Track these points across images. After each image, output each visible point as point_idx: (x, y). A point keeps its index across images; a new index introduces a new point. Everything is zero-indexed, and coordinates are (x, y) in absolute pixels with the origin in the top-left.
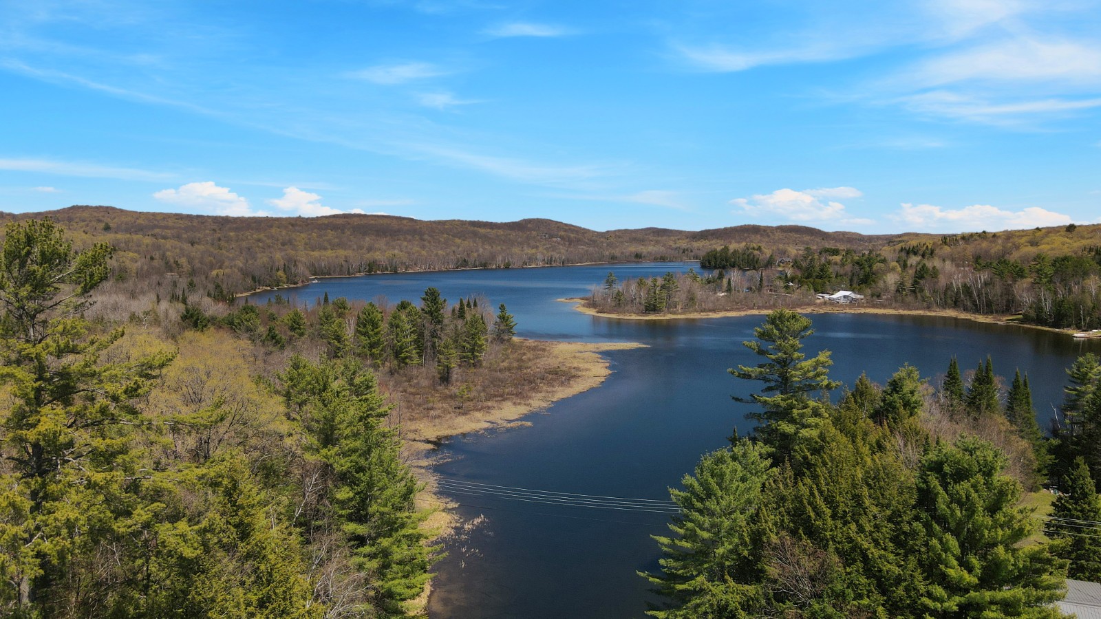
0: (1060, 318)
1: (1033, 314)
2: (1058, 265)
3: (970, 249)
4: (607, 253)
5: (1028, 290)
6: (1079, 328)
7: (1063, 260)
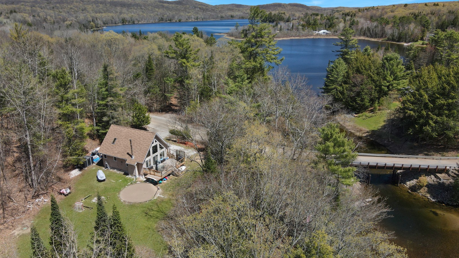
0: (400, 39)
1: (391, 37)
2: (401, 20)
3: (369, 14)
4: (220, 15)
5: (390, 29)
6: (406, 42)
7: (403, 18)
